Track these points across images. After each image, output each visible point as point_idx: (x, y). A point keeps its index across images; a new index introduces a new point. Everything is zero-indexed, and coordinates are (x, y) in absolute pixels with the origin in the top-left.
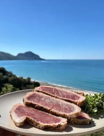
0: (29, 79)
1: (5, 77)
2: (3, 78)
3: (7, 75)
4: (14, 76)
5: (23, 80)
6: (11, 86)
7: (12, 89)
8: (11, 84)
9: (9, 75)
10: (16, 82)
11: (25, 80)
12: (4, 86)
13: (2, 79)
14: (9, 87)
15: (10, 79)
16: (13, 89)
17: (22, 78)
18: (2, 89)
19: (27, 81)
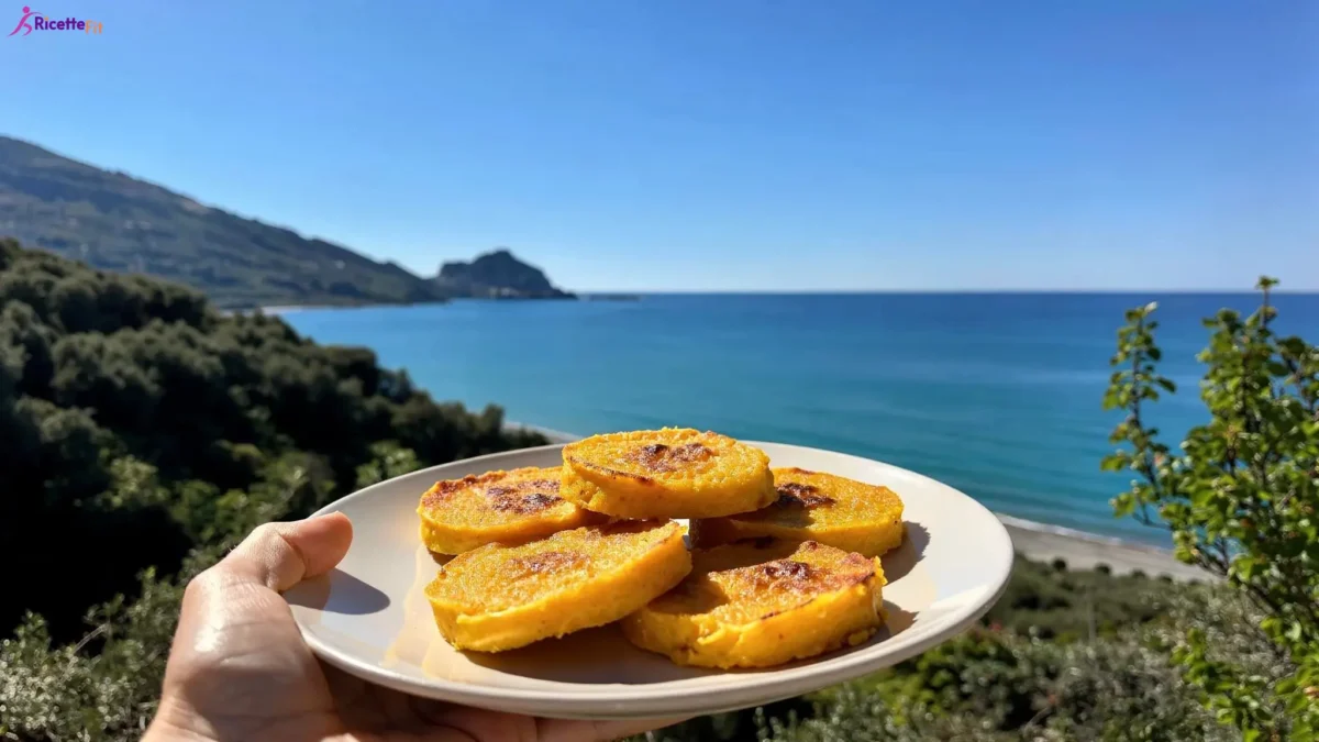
0: (495, 414)
1: (373, 403)
2: (361, 408)
3: (385, 393)
4: (423, 398)
5: (461, 422)
6: (404, 459)
8: (404, 445)
9: (394, 390)
10: (430, 431)
11: (471, 420)
12: (367, 458)
13: (358, 416)
14: (398, 463)
15: (401, 414)
17: (459, 409)
18: (355, 476)
19: (484, 427)
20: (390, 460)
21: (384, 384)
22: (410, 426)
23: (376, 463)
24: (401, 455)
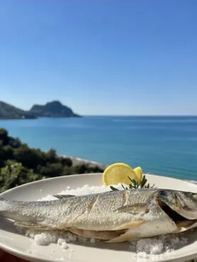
0: (53, 152)
1: (6, 148)
3: (11, 145)
4: (25, 146)
5: (40, 155)
6: (18, 166)
7: (19, 171)
8: (18, 161)
9: (14, 144)
10: (28, 157)
11: (43, 154)
12: (4, 166)
14: (15, 167)
15: (16, 151)
16: (22, 170)
17: (39, 150)
19: (49, 156)
20: (12, 166)
21: (11, 142)
22: (20, 155)
23: (7, 167)
24: (17, 164)
